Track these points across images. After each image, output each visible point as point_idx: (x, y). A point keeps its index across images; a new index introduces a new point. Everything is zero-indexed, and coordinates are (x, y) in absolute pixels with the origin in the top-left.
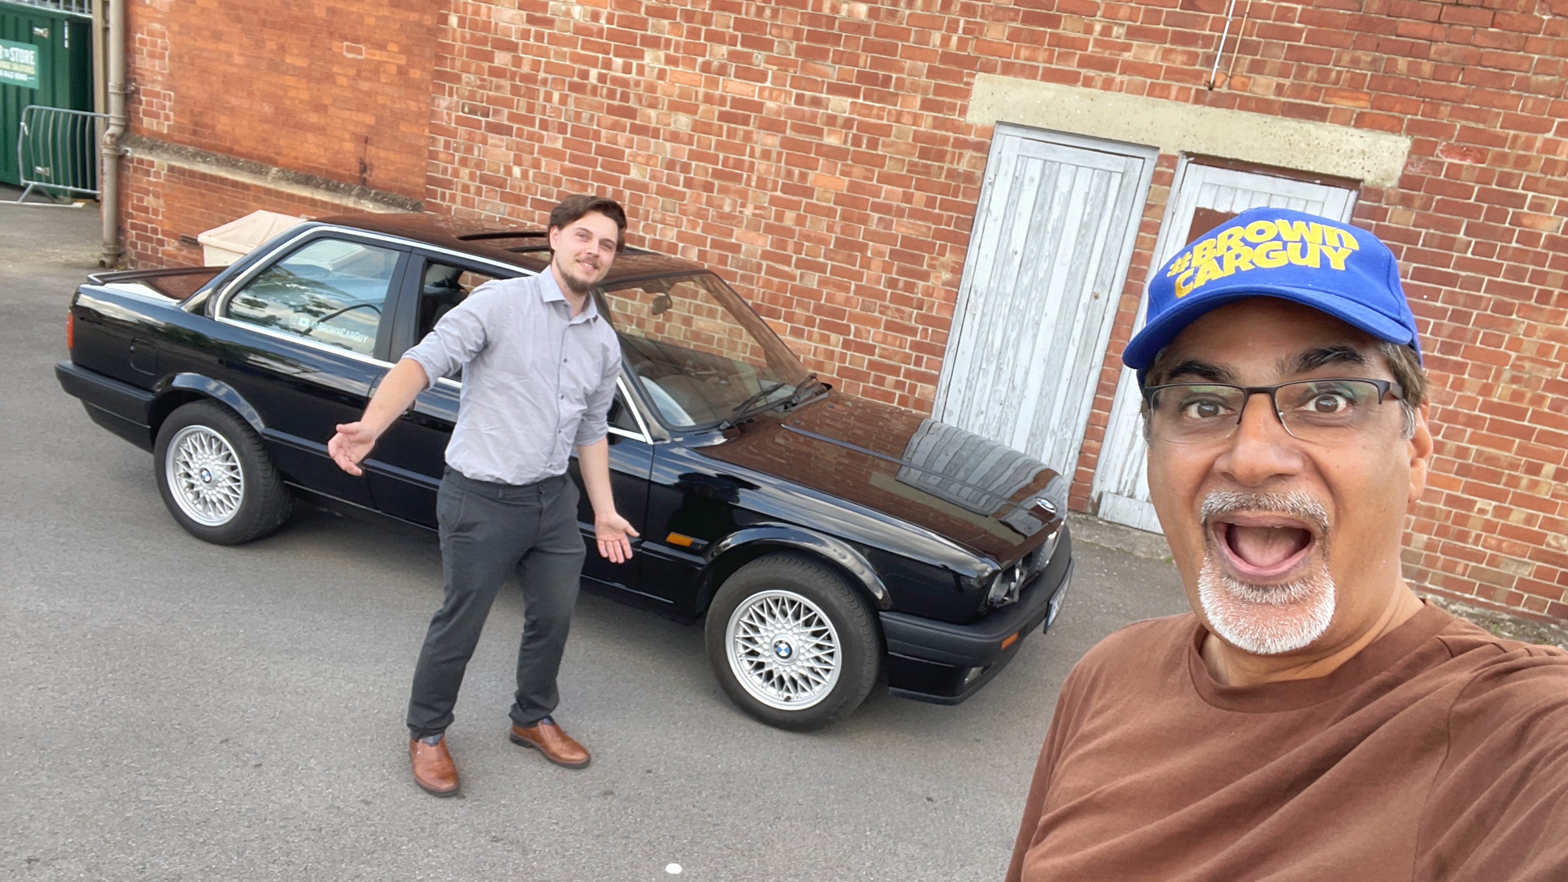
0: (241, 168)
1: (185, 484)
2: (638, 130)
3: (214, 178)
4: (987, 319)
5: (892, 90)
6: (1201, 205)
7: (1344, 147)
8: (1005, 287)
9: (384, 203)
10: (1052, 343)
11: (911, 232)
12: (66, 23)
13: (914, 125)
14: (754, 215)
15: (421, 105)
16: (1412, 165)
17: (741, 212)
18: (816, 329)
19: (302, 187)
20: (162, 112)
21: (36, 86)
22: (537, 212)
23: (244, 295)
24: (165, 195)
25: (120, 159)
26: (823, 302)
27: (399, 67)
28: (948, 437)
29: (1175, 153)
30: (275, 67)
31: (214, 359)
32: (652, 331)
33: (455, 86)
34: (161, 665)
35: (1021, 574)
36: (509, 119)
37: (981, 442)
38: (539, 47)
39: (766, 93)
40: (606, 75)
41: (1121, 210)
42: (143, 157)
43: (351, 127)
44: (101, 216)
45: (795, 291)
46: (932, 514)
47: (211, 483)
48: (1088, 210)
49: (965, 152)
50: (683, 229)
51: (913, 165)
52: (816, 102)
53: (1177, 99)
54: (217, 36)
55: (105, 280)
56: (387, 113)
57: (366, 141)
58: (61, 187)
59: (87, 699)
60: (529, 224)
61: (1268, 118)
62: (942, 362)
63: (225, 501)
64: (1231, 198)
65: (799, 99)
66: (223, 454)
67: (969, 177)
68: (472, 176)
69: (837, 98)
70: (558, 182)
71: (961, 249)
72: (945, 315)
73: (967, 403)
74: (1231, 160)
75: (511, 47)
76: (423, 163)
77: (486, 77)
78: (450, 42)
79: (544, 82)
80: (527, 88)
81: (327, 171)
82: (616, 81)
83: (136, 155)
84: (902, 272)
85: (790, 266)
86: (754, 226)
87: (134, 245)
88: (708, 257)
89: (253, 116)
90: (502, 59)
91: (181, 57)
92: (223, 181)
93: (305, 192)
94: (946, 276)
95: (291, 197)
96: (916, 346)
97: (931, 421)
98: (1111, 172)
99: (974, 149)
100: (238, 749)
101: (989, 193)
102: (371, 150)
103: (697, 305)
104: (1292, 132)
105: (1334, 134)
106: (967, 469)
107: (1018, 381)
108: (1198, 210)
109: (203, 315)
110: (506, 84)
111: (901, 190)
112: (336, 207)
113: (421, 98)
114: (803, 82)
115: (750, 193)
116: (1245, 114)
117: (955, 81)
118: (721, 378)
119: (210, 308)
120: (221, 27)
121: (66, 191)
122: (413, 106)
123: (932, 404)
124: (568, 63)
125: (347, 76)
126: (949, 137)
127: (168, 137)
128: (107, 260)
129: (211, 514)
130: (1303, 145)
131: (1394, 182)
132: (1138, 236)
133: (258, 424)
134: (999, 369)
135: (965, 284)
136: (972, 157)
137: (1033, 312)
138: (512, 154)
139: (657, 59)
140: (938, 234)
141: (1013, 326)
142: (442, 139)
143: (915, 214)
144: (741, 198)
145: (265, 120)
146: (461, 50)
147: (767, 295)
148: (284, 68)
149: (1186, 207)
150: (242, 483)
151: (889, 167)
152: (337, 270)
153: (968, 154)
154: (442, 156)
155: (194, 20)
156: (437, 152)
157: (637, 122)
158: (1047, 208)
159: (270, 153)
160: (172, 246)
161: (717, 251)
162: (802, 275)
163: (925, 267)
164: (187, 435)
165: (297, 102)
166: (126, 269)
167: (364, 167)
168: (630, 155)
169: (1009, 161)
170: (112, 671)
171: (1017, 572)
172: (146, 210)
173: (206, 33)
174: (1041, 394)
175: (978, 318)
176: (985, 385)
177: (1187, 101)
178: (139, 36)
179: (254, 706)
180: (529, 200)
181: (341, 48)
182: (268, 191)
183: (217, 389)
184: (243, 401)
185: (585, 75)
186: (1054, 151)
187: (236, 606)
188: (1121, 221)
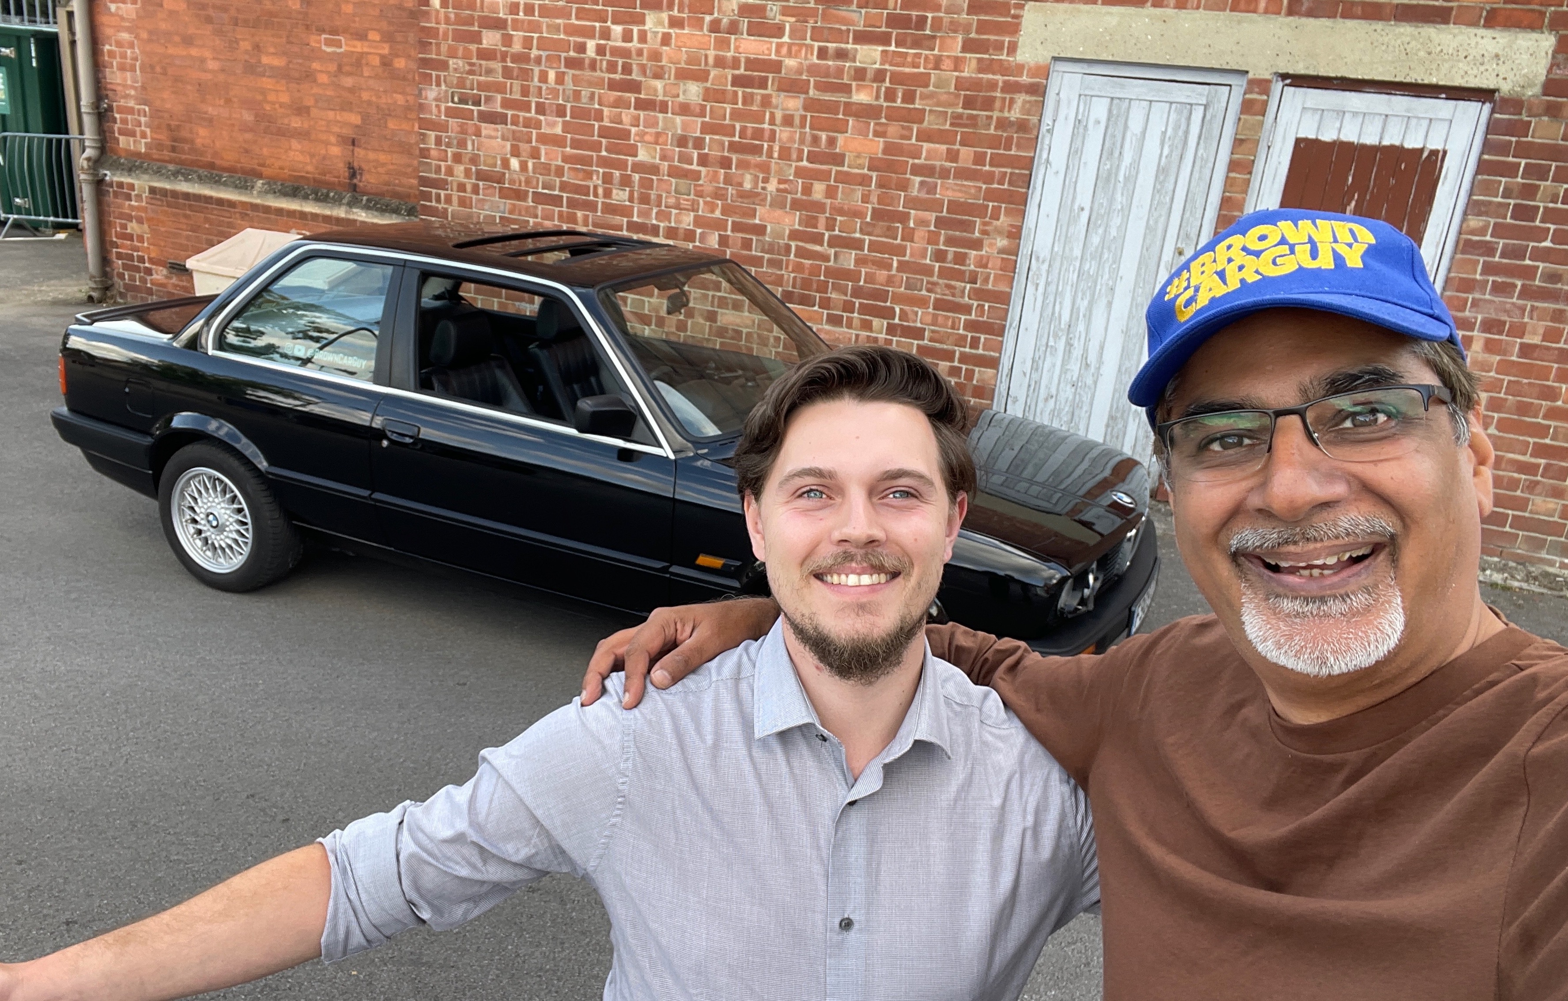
0: (225, 184)
1: (192, 531)
2: (642, 105)
3: (198, 198)
4: (1052, 288)
5: (928, 32)
6: (1301, 135)
7: (1473, 52)
8: (1071, 250)
9: (377, 210)
10: (1130, 312)
11: (960, 195)
12: (32, 40)
13: (955, 71)
14: (778, 190)
15: (409, 98)
16: (1558, 66)
17: (764, 188)
18: (856, 315)
19: (290, 199)
20: (138, 129)
21: (7, 112)
22: (540, 207)
23: (236, 324)
24: (149, 220)
25: (99, 184)
26: (862, 283)
27: (382, 57)
28: (1013, 428)
29: (1267, 76)
30: (251, 69)
31: (214, 397)
32: (674, 330)
33: (442, 74)
34: (181, 721)
35: (1096, 579)
36: (502, 107)
37: (1052, 432)
38: (530, 21)
39: (784, 50)
40: (605, 46)
41: (1205, 149)
42: (122, 179)
43: (336, 129)
44: (84, 246)
45: (829, 272)
46: (996, 519)
47: (219, 528)
48: (1166, 151)
49: (1016, 96)
50: (700, 213)
51: (957, 117)
52: (842, 55)
53: (1266, 12)
54: (188, 41)
55: (93, 319)
56: (372, 111)
57: (353, 143)
58: (41, 218)
59: (111, 759)
60: (531, 220)
61: (1379, 25)
62: (1002, 342)
63: (234, 546)
64: (1338, 125)
65: (823, 53)
66: (228, 496)
67: (1022, 126)
68: (468, 174)
69: (865, 47)
70: (560, 172)
71: (1020, 210)
72: (1003, 288)
73: (1033, 387)
74: (1336, 78)
75: (499, 24)
76: (415, 163)
77: (474, 60)
78: (433, 25)
79: (538, 61)
80: (520, 68)
81: (315, 180)
82: (615, 51)
83: (115, 179)
84: (950, 241)
85: (822, 245)
86: (778, 203)
87: (121, 276)
88: (730, 242)
89: (233, 125)
90: (490, 39)
91: (152, 67)
92: (208, 199)
93: (293, 205)
94: (1002, 242)
95: (280, 212)
96: (971, 326)
97: (992, 412)
98: (1191, 105)
99: (1027, 93)
100: (264, 804)
101: (1047, 142)
102: (359, 152)
103: (720, 297)
104: (1408, 39)
105: (1460, 38)
106: (1036, 465)
107: (1092, 358)
108: (1298, 141)
109: (196, 349)
110: (497, 66)
111: (944, 147)
112: (327, 219)
113: (408, 90)
114: (826, 32)
115: (773, 167)
116: (1350, 23)
117: (1001, 15)
118: (747, 380)
119: (203, 341)
120: (191, 31)
121: (47, 222)
122: (400, 99)
123: (994, 390)
124: (562, 36)
125: (328, 72)
126: (997, 81)
127: (146, 156)
128: (95, 294)
129: (222, 560)
130: (1422, 54)
131: (1537, 90)
132: (1227, 177)
133: (263, 464)
134: (1069, 345)
135: (1025, 250)
136: (1025, 102)
137: (1106, 276)
138: (508, 145)
139: (660, 23)
140: (991, 195)
141: (1084, 294)
142: (432, 135)
143: (963, 174)
144: (763, 172)
145: (246, 128)
146: (446, 34)
147: (799, 281)
148: (261, 69)
149: (1284, 138)
150: (250, 526)
151: (928, 122)
152: (331, 289)
153: (1021, 98)
154: (433, 153)
155: (163, 26)
156: (428, 150)
157: (642, 96)
158: (1116, 154)
159: (254, 164)
160: (160, 274)
161: (740, 235)
162: (836, 254)
163: (977, 234)
164: (190, 479)
165: (277, 106)
166: (116, 303)
167: (353, 172)
168: (636, 134)
169: (1069, 102)
170: (134, 730)
171: (1091, 578)
172: (130, 237)
173: (177, 39)
174: (1119, 370)
175: (1041, 289)
176: (1054, 365)
177: (1279, 13)
178: (107, 47)
179: (278, 759)
180: (530, 195)
181: (319, 42)
182: (255, 207)
183: (218, 428)
184: (244, 440)
185: (582, 48)
186: (1123, 86)
187: (253, 657)
188: (1207, 161)
